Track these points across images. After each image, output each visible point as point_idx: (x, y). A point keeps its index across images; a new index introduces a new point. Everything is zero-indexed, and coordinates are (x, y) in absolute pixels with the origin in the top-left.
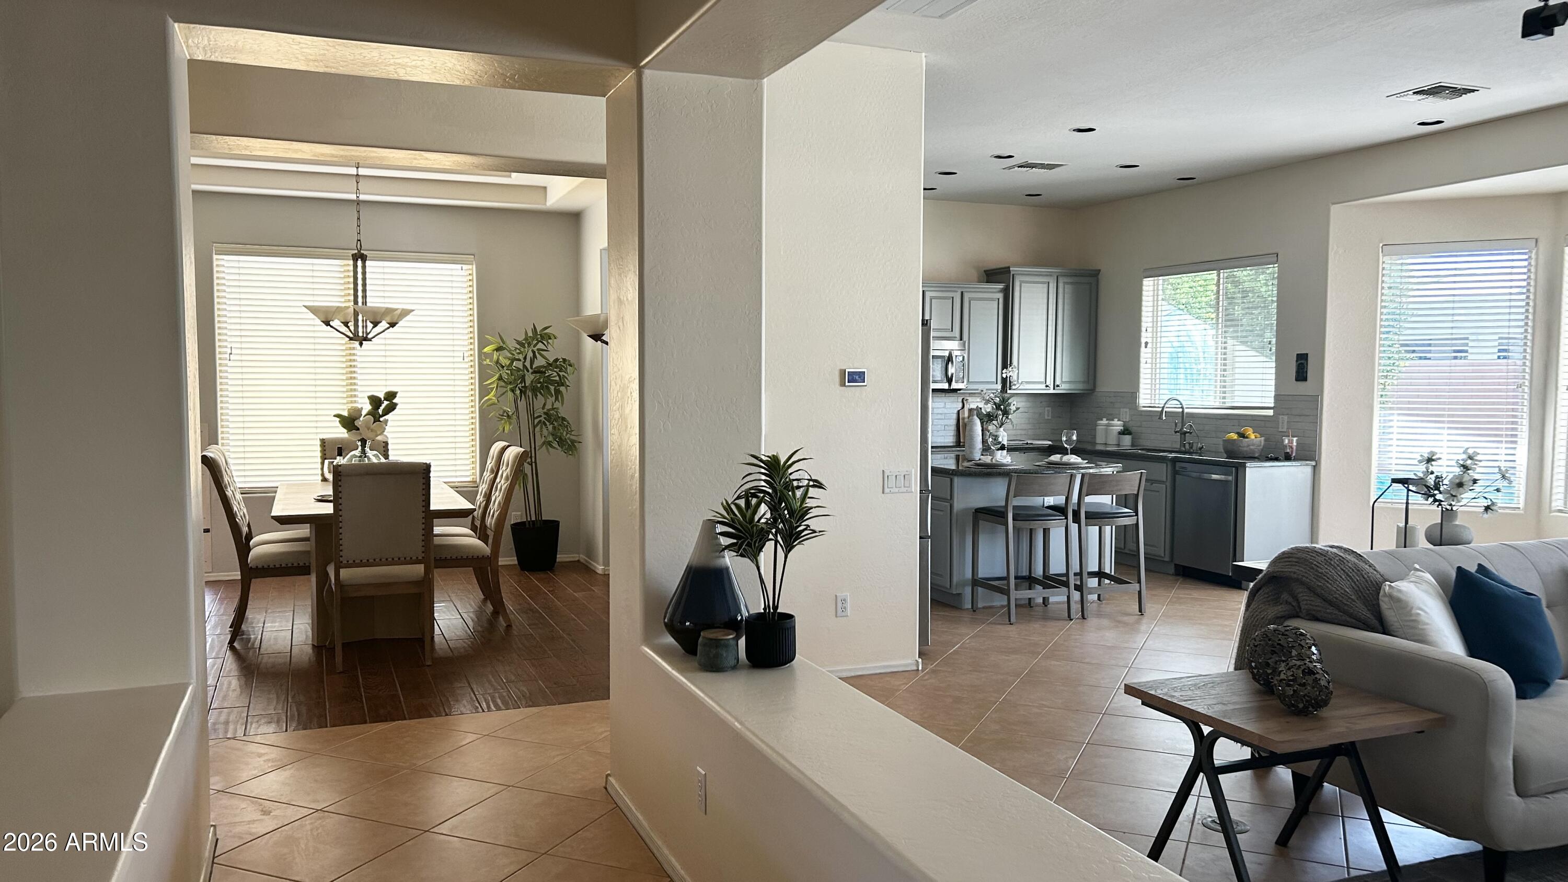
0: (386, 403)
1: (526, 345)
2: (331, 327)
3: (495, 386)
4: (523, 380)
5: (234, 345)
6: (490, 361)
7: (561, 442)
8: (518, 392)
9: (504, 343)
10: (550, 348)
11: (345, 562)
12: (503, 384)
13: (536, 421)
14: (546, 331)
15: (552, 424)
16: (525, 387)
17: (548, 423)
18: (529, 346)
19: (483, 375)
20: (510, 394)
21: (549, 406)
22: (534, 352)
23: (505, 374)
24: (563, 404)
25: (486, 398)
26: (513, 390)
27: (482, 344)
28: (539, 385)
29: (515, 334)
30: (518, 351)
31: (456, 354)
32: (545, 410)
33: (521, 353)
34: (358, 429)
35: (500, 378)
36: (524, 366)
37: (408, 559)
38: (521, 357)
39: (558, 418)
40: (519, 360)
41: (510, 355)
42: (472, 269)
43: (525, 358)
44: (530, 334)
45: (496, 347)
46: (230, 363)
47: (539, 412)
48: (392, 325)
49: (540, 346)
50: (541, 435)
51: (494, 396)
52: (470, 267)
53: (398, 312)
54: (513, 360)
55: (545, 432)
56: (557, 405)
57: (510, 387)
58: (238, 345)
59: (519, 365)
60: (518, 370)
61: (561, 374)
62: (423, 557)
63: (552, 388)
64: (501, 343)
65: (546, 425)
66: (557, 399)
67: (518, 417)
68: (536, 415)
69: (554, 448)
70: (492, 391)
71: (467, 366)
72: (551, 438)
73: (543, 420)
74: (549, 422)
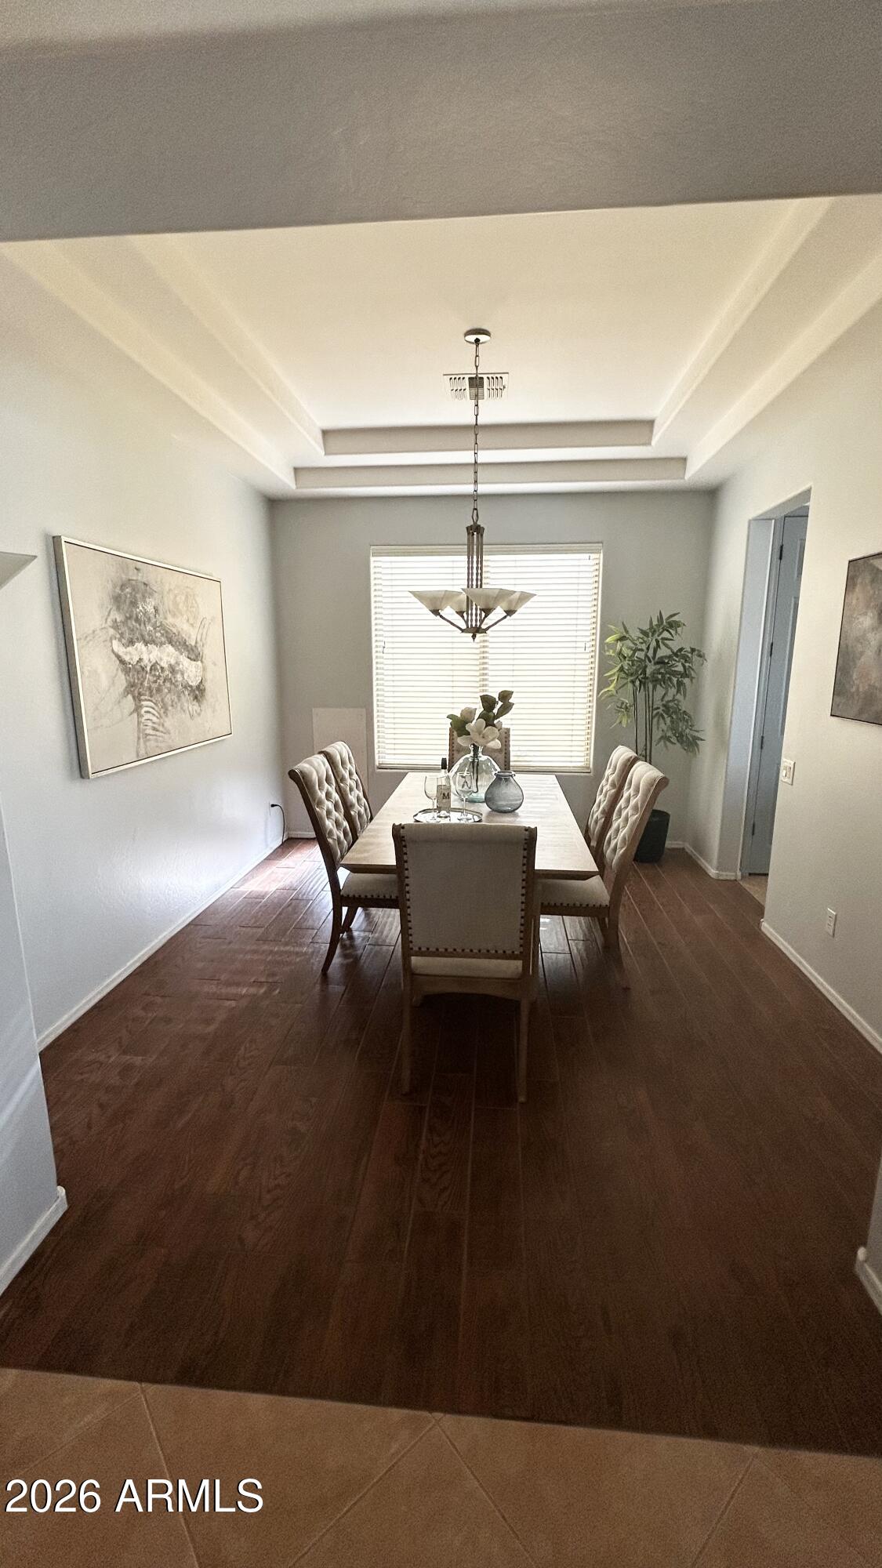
0: (500, 703)
1: (650, 634)
2: (441, 616)
3: (616, 678)
4: (644, 672)
5: (386, 640)
6: (614, 652)
7: (681, 737)
8: (637, 683)
9: (627, 632)
10: (675, 637)
11: (416, 949)
12: (624, 675)
13: (655, 712)
14: (673, 619)
15: (670, 716)
16: (646, 678)
17: (666, 716)
18: (653, 635)
19: (604, 666)
20: (630, 685)
21: (669, 697)
22: (657, 641)
23: (626, 664)
24: (685, 696)
25: (606, 690)
26: (633, 682)
27: (605, 634)
28: (660, 676)
29: (639, 622)
30: (641, 640)
31: (578, 645)
32: (664, 702)
33: (645, 642)
34: (468, 734)
35: (622, 669)
36: (646, 656)
37: (500, 952)
38: (644, 647)
39: (677, 711)
40: (642, 650)
41: (632, 645)
42: (599, 559)
43: (648, 649)
44: (655, 622)
45: (618, 637)
46: (385, 656)
47: (658, 703)
48: (509, 613)
49: (666, 634)
50: (658, 728)
51: (614, 688)
52: (597, 556)
53: (517, 595)
54: (635, 651)
55: (662, 725)
56: (678, 697)
57: (630, 678)
58: (390, 640)
59: (640, 655)
60: (640, 660)
61: (687, 665)
62: (521, 952)
63: (675, 680)
64: (625, 634)
65: (663, 718)
66: (678, 691)
67: (636, 709)
68: (654, 707)
69: (673, 743)
70: (612, 683)
71: (588, 656)
72: (669, 734)
73: (660, 711)
74: (667, 714)
